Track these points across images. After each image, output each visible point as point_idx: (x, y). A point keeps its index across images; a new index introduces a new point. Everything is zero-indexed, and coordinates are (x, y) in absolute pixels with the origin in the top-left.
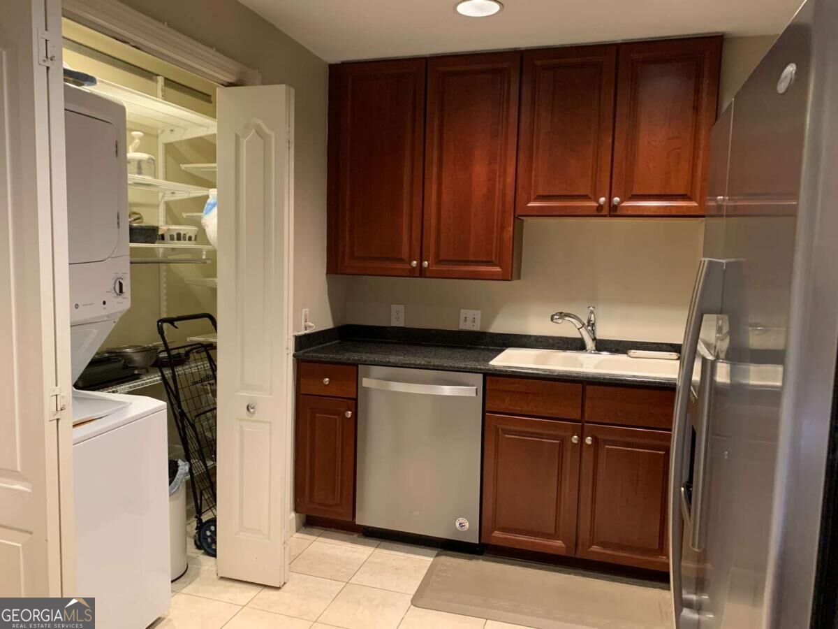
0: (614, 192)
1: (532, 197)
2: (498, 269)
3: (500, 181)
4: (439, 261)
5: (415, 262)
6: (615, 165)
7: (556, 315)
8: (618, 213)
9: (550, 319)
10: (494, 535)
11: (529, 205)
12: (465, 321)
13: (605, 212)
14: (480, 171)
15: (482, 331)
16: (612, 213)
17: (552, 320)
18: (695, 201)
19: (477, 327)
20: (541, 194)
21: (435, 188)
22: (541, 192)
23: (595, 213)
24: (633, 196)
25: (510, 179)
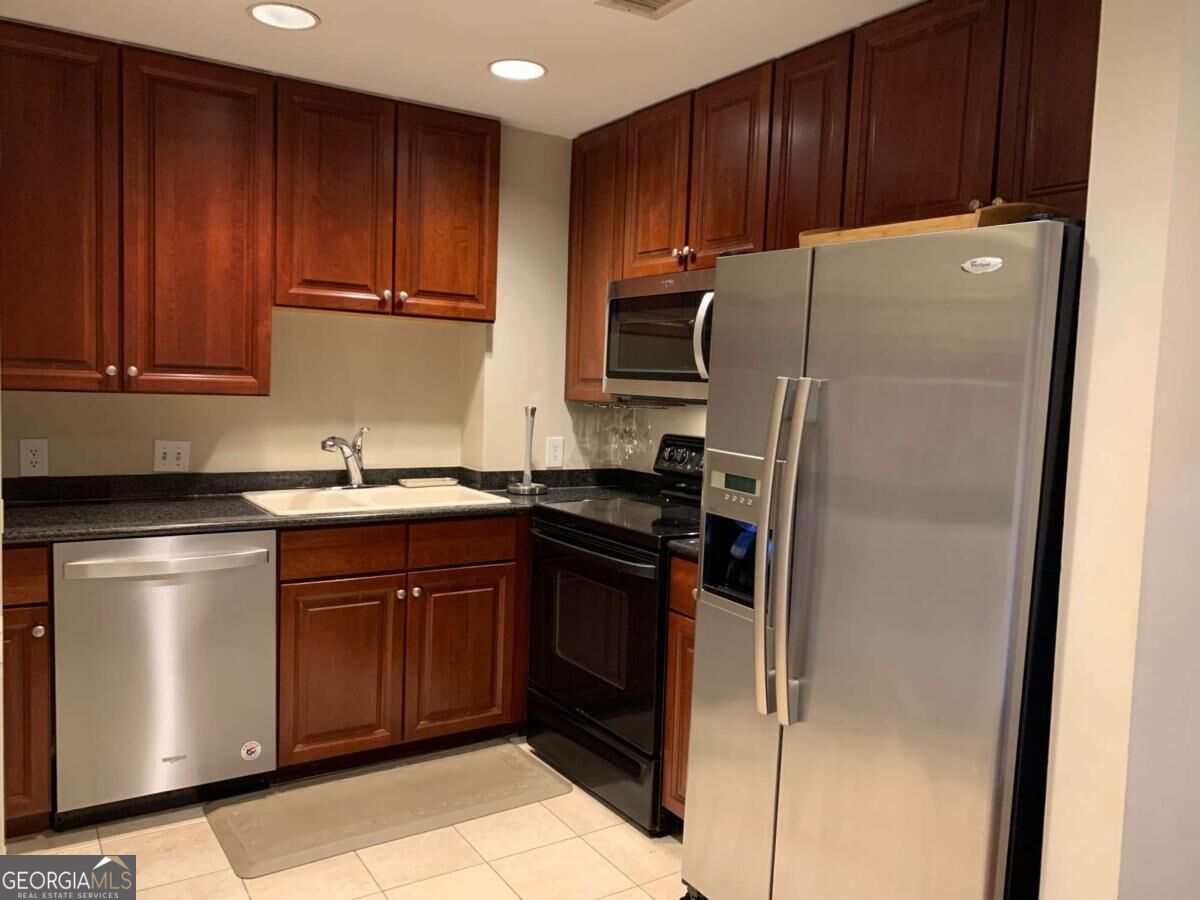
0: (398, 285)
1: (296, 280)
2: (251, 379)
3: (248, 254)
4: (153, 367)
5: (112, 368)
6: (398, 250)
7: (329, 440)
8: (404, 311)
9: (320, 446)
10: (296, 750)
11: (292, 291)
12: (164, 458)
13: (388, 309)
14: (218, 235)
15: (193, 471)
16: (396, 311)
17: (324, 447)
18: (482, 303)
19: (184, 467)
20: (308, 278)
21: (141, 249)
22: (308, 276)
23: (377, 309)
24: (419, 291)
25: (264, 253)
